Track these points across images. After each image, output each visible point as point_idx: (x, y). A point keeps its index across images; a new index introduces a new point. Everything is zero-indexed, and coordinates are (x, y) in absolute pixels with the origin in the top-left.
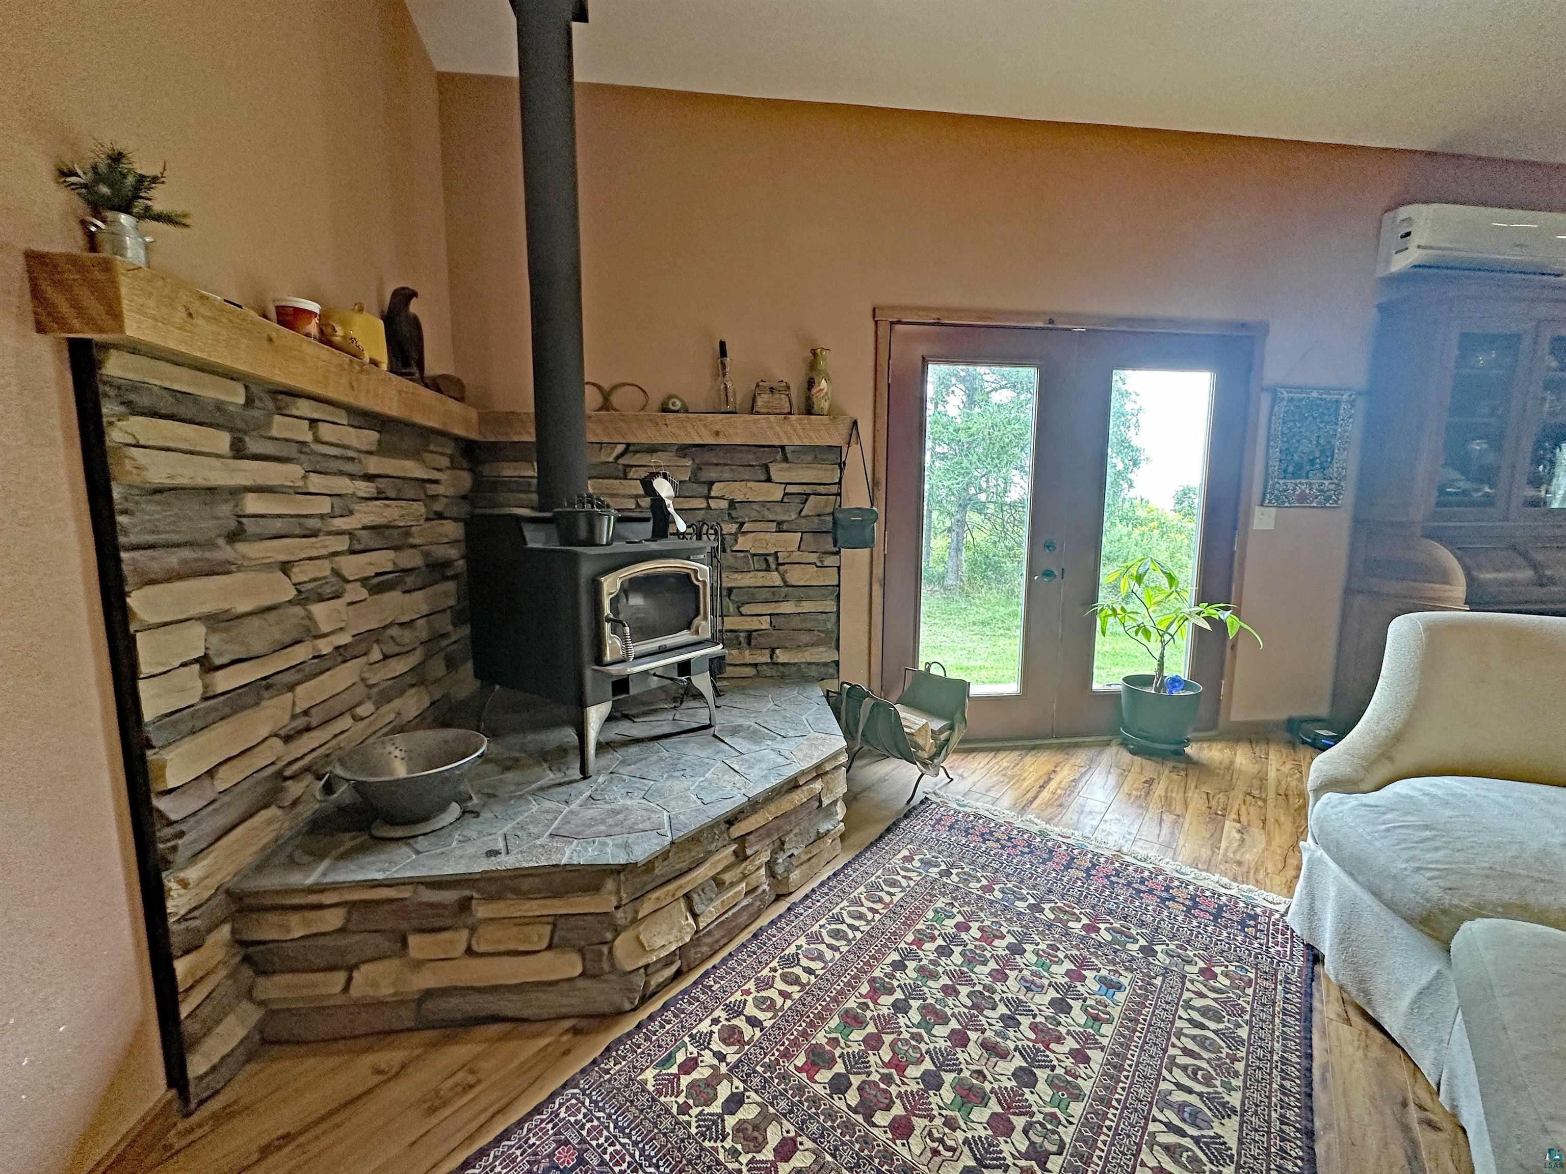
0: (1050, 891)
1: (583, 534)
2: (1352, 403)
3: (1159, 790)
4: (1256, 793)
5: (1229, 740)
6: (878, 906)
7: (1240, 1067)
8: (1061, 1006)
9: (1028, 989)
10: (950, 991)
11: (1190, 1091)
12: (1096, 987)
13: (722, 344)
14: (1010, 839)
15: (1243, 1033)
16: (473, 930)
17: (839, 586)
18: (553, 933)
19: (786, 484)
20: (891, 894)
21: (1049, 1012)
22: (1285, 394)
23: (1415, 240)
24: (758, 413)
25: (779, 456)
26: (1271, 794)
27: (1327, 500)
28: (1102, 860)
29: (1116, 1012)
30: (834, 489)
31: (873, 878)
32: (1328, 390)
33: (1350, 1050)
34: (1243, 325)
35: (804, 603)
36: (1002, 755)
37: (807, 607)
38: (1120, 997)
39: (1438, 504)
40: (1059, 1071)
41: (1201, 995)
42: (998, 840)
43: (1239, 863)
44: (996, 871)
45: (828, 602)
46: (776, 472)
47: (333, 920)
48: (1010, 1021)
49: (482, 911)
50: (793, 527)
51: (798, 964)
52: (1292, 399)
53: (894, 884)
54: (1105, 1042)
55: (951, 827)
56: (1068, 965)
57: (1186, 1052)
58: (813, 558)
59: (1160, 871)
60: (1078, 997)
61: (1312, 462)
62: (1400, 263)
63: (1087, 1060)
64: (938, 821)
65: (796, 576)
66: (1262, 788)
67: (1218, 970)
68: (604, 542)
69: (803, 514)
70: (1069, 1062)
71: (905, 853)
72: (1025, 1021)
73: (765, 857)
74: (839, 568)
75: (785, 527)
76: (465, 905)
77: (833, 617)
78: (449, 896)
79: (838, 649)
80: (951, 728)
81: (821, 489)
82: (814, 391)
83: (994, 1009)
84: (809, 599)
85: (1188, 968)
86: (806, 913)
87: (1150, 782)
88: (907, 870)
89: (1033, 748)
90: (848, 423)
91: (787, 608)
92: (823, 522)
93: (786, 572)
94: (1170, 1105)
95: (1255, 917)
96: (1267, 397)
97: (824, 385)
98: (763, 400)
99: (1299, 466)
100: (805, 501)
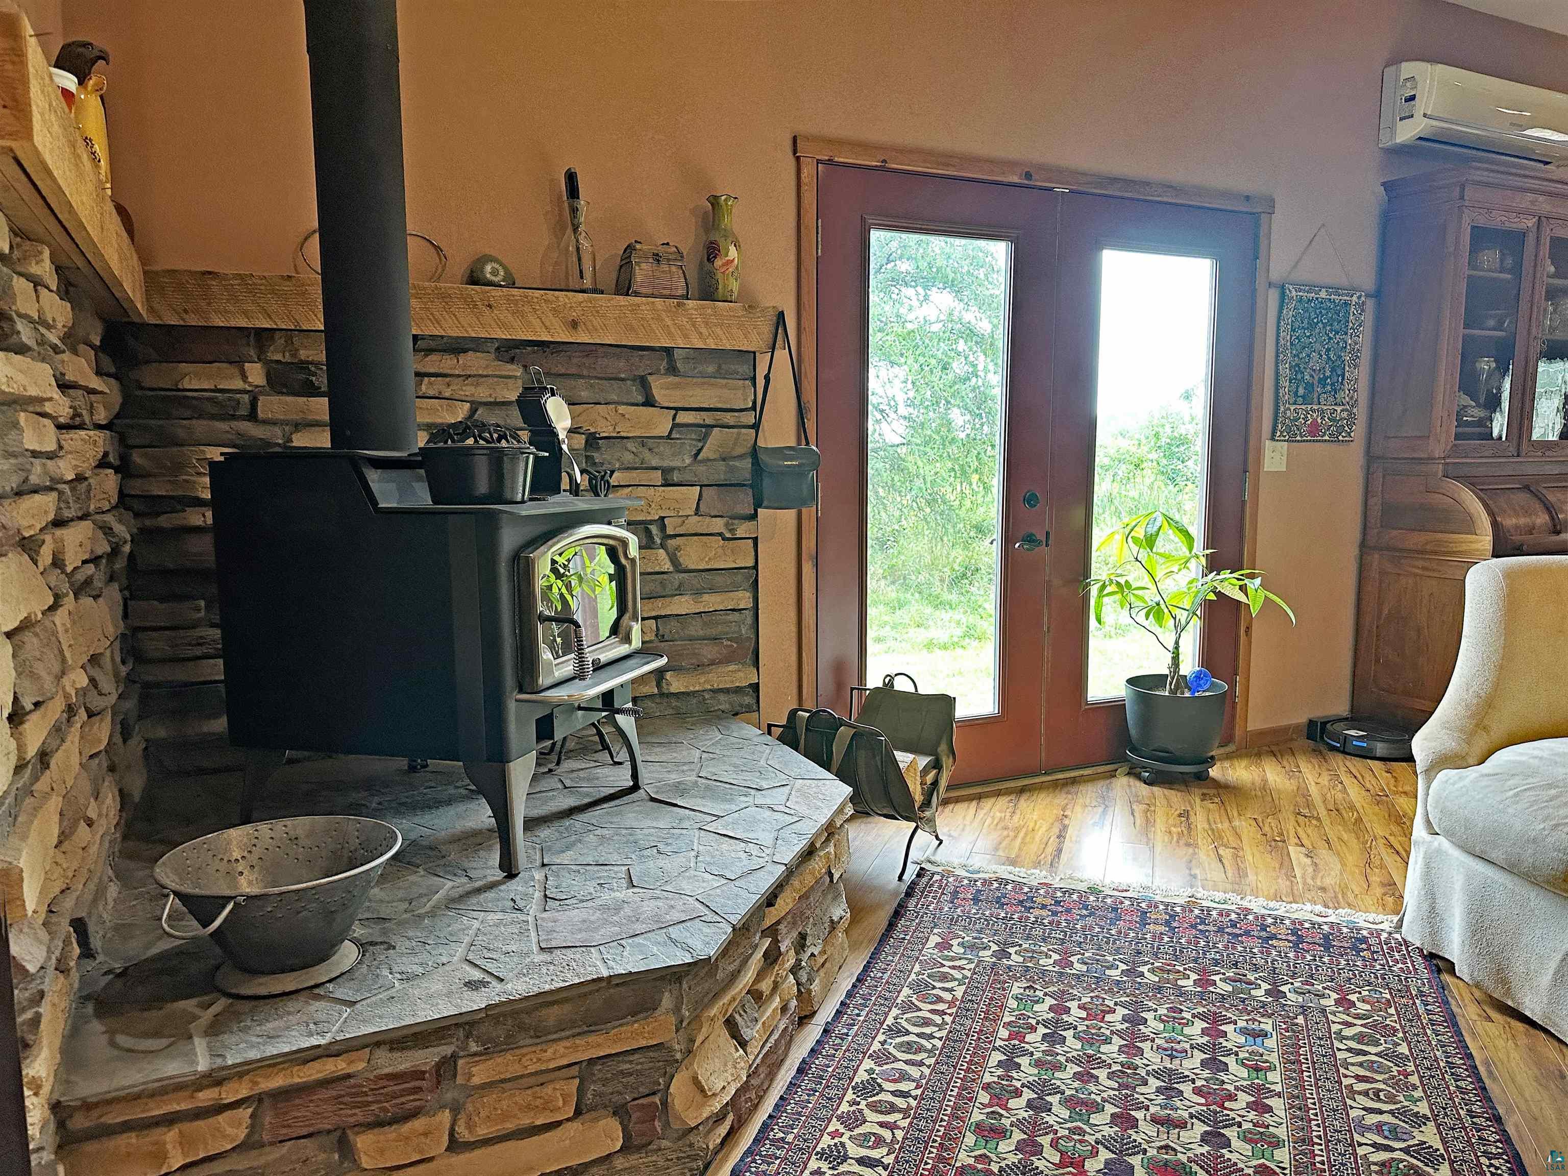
0: (1139, 953)
2: (1361, 306)
3: (1199, 820)
4: (1305, 811)
5: (1248, 755)
6: (941, 1007)
7: (1414, 1079)
8: (1214, 1064)
9: (1172, 1057)
10: (1085, 1077)
11: (1381, 1112)
12: (1242, 1040)
13: (571, 178)
14: (1058, 903)
15: (1404, 1049)
16: (456, 1110)
17: (756, 567)
18: (581, 1091)
19: (677, 409)
20: (950, 990)
21: (1206, 1074)
22: (1294, 293)
23: (1420, 107)
24: (637, 294)
25: (664, 364)
26: (1323, 813)
27: (1340, 430)
28: (1178, 909)
29: (1274, 1058)
30: (749, 417)
31: (913, 976)
32: (1336, 290)
33: (1500, 1043)
34: (1248, 198)
35: (706, 597)
36: (988, 804)
37: (711, 602)
38: (1271, 1043)
39: (1458, 437)
40: (1246, 1126)
41: (1349, 1025)
42: (1044, 907)
43: (1323, 889)
44: (1063, 941)
45: (740, 594)
46: (660, 388)
47: (231, 1130)
48: (1169, 1092)
49: (480, 1074)
50: (688, 477)
51: (882, 1090)
52: (1300, 300)
53: (944, 977)
54: (1278, 1088)
55: (976, 900)
56: (1199, 1025)
57: (1360, 1079)
58: (718, 525)
59: (1248, 911)
60: (1229, 1053)
62: (1406, 133)
63: (1269, 1109)
64: (955, 894)
65: (692, 555)
66: (1309, 805)
67: (1353, 997)
69: (700, 457)
70: (1252, 1115)
71: (934, 940)
72: (1186, 1089)
73: (791, 959)
74: (755, 540)
75: (676, 477)
76: (447, 1070)
77: (749, 617)
78: (424, 1058)
79: (757, 665)
80: (937, 765)
81: (729, 418)
82: (718, 262)
83: (1145, 1083)
84: (713, 590)
85: (1323, 1002)
86: (852, 1033)
87: (1185, 815)
88: (952, 959)
89: (1022, 791)
90: (771, 316)
91: (682, 605)
92: (732, 469)
93: (678, 548)
94: (1369, 1129)
95: (1364, 940)
96: (1273, 296)
97: (733, 253)
98: (642, 272)
99: (1309, 387)
100: (704, 438)
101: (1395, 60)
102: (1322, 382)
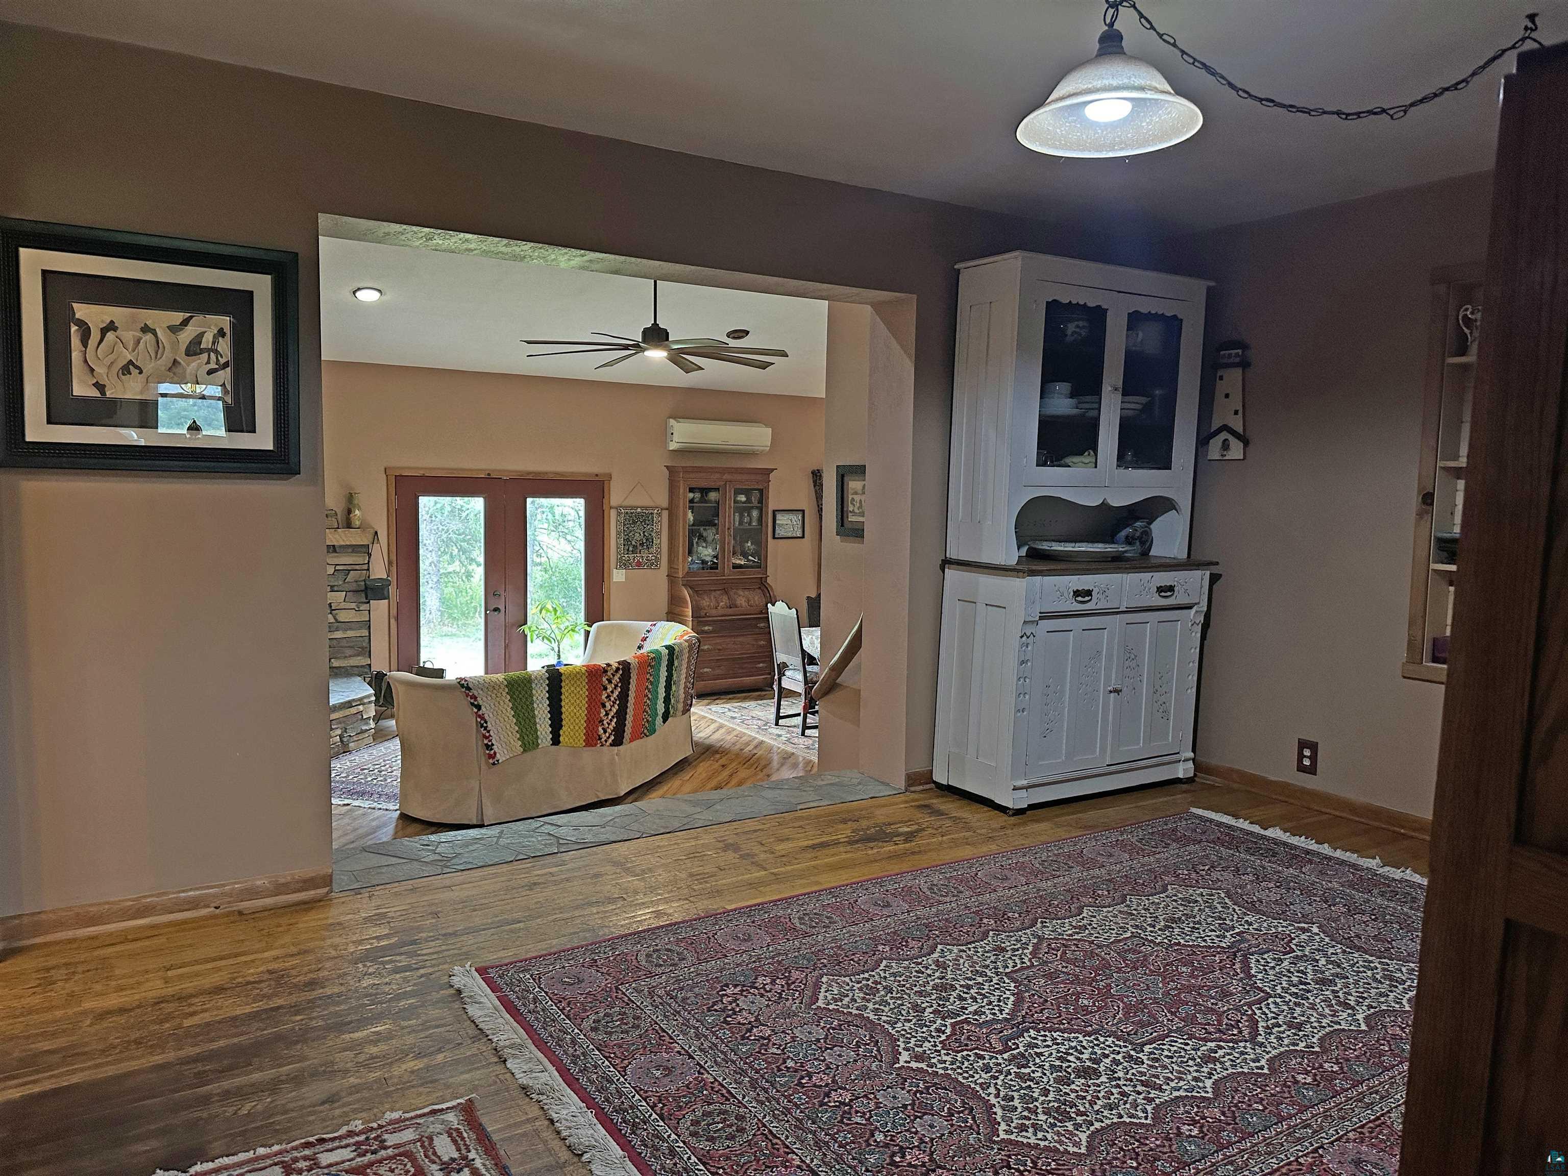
2: (660, 515)
17: (369, 621)
19: (336, 565)
22: (624, 510)
23: (675, 436)
25: (332, 549)
27: (653, 564)
30: (366, 567)
32: (646, 508)
34: (597, 475)
35: (348, 632)
37: (350, 634)
45: (363, 631)
46: (330, 558)
50: (340, 589)
52: (626, 513)
58: (353, 605)
62: (673, 446)
65: (343, 616)
69: (346, 581)
73: (339, 732)
74: (369, 611)
75: (336, 589)
77: (367, 641)
79: (370, 657)
81: (357, 567)
82: (352, 515)
84: (351, 629)
90: (372, 532)
91: (338, 635)
92: (358, 585)
93: (337, 614)
96: (613, 512)
97: (357, 512)
99: (635, 547)
100: (347, 574)
101: (670, 417)
102: (642, 544)
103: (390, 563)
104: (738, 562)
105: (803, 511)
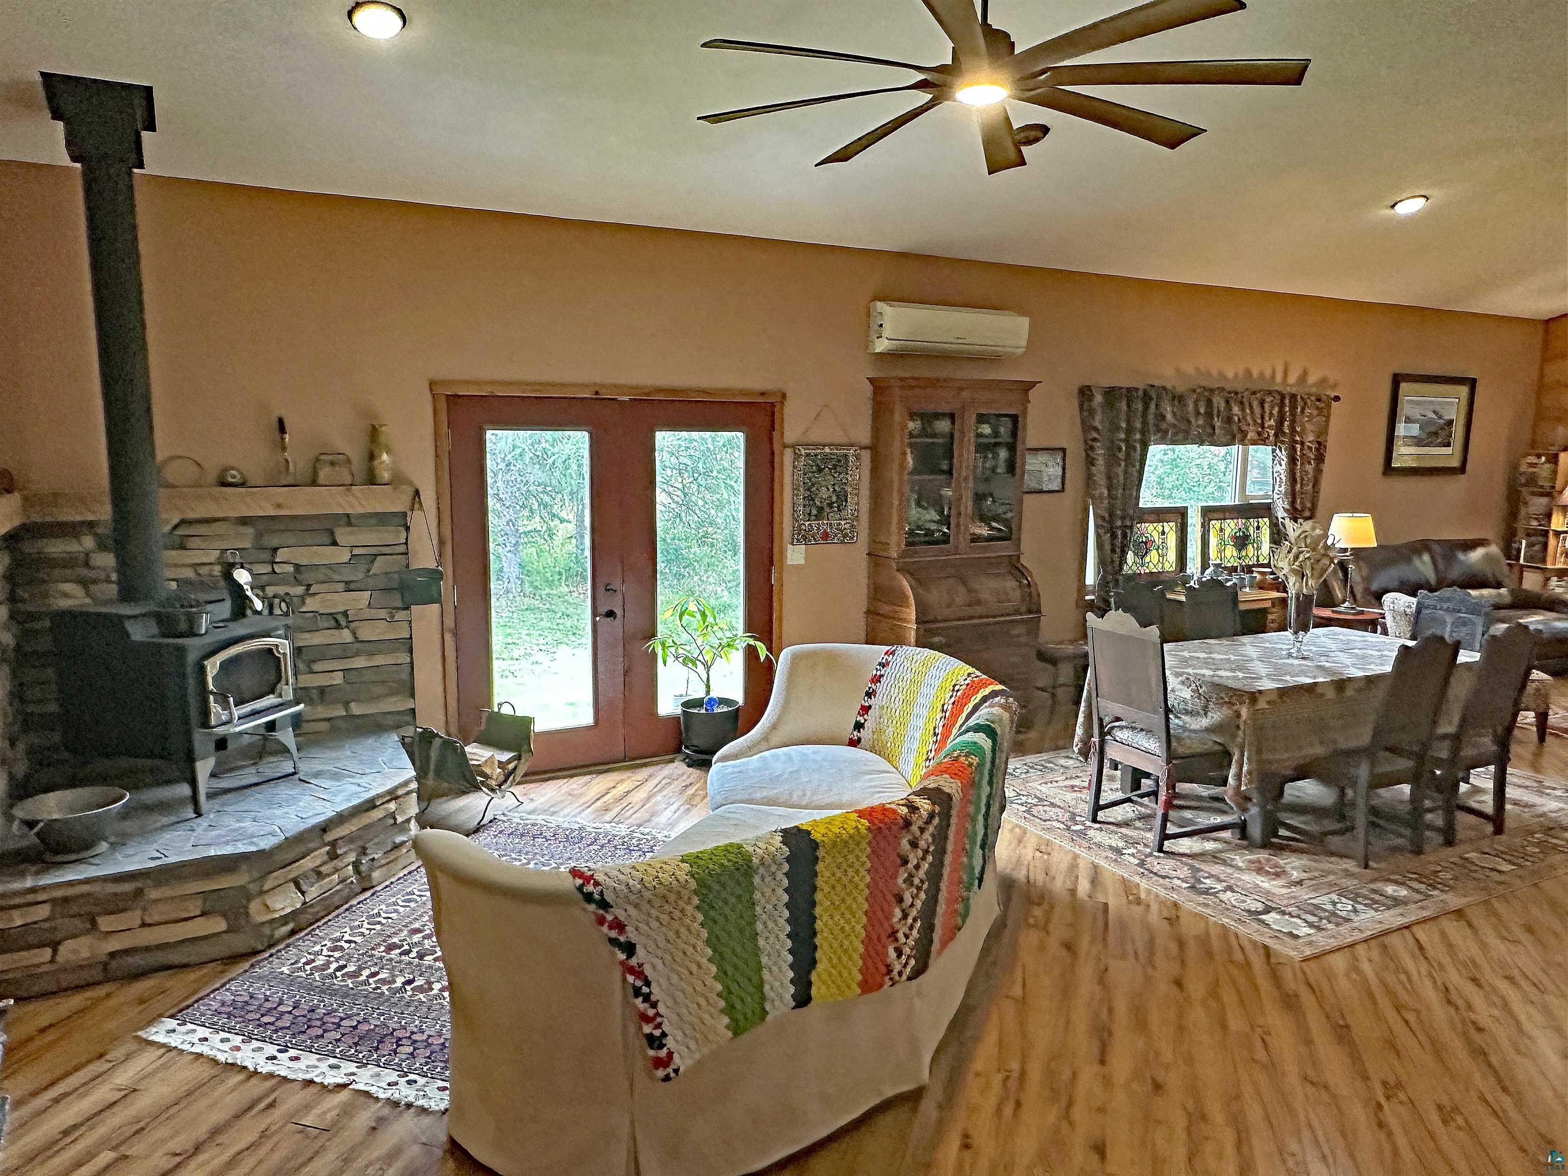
1: (183, 626)
2: (858, 457)
13: (281, 421)
14: (554, 835)
16: (144, 909)
17: (411, 638)
18: (204, 904)
19: (353, 546)
22: (803, 452)
23: (886, 331)
24: (320, 485)
25: (344, 523)
27: (846, 538)
30: (402, 549)
32: (838, 446)
34: (763, 394)
35: (376, 657)
37: (379, 660)
39: (907, 544)
42: (545, 837)
45: (400, 655)
46: (342, 536)
47: (43, 912)
49: (154, 894)
50: (362, 586)
51: (380, 916)
52: (808, 455)
55: (510, 834)
58: (383, 613)
61: (830, 505)
62: (881, 346)
64: (501, 832)
65: (367, 633)
68: (203, 631)
69: (369, 574)
73: (352, 857)
74: (410, 622)
75: (352, 586)
76: (139, 892)
77: (407, 669)
78: (128, 887)
79: (413, 695)
80: (519, 758)
81: (388, 550)
82: (376, 462)
84: (380, 652)
86: (385, 895)
89: (606, 771)
90: (410, 492)
91: (360, 662)
92: (391, 580)
93: (357, 628)
96: (788, 453)
97: (385, 457)
98: (324, 473)
99: (820, 509)
100: (372, 562)
101: (877, 299)
103: (441, 542)
104: (978, 531)
105: (1064, 450)
